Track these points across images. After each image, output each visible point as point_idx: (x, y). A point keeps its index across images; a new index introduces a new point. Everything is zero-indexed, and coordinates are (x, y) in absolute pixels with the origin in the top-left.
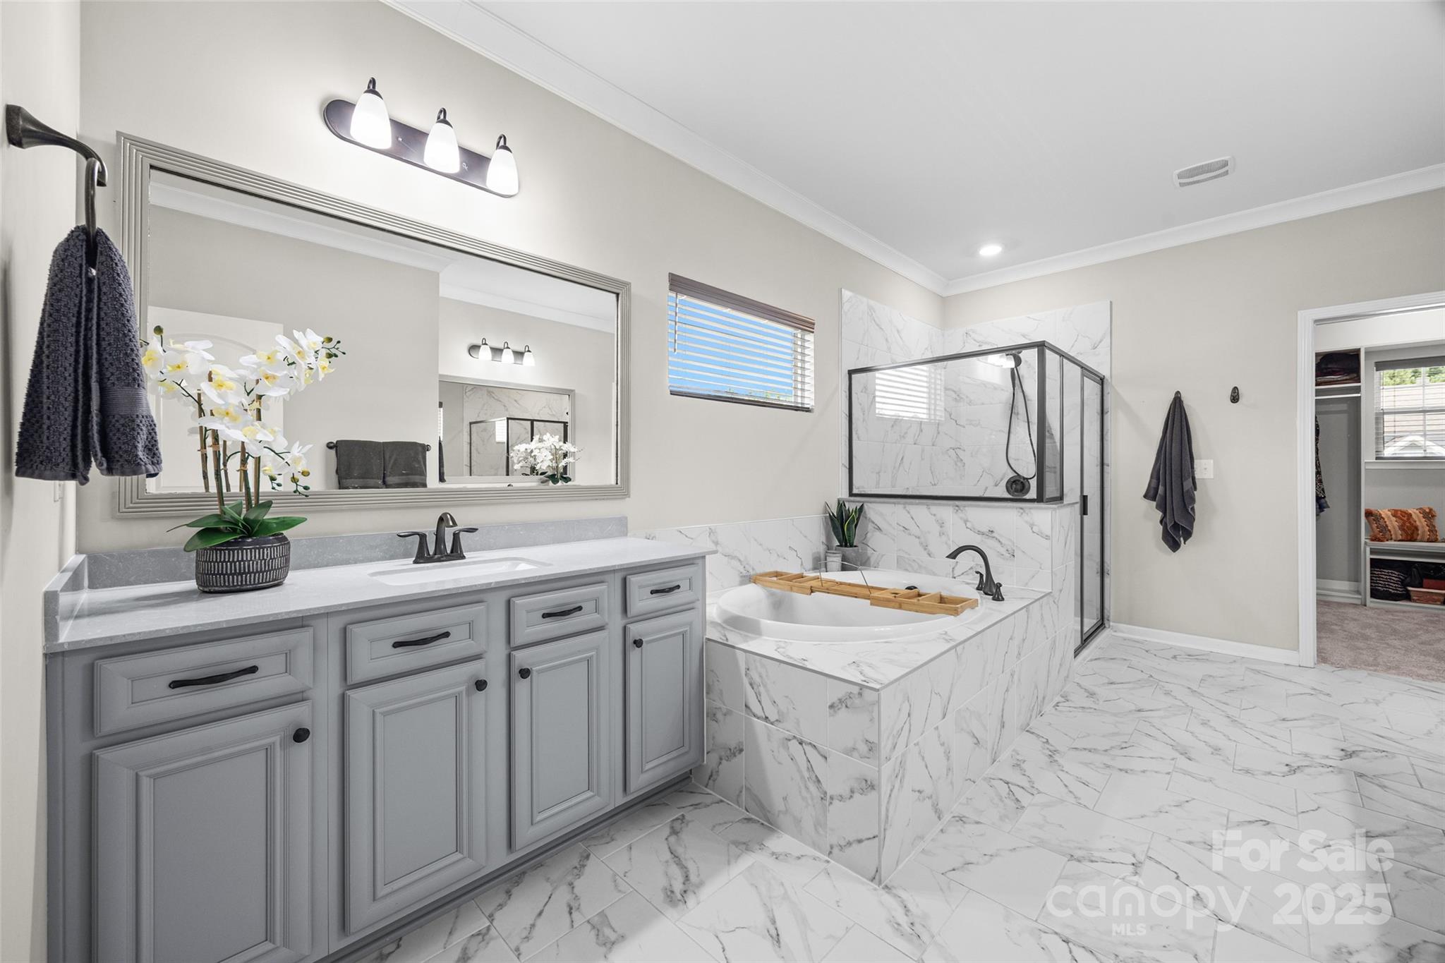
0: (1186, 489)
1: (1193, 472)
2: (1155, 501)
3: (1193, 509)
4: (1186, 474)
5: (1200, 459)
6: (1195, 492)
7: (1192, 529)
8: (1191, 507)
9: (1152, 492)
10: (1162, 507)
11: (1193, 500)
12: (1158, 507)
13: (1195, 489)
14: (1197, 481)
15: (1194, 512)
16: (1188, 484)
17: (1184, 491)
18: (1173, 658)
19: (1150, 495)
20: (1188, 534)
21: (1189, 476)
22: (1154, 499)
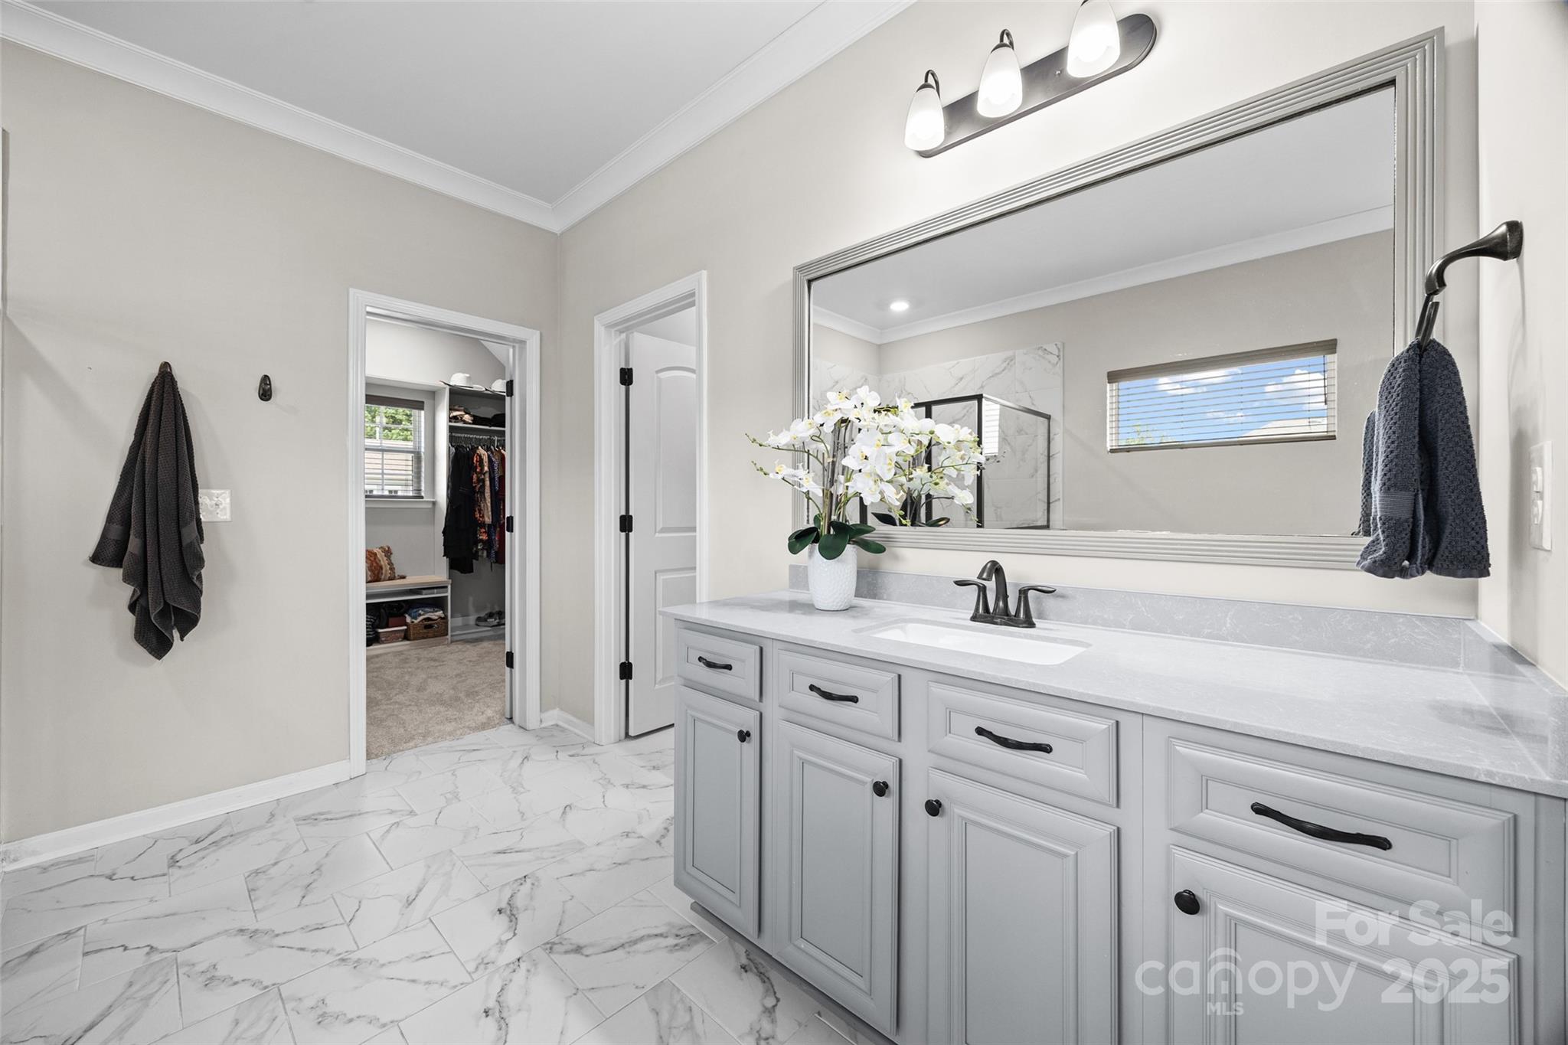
0: (186, 541)
1: (198, 513)
2: (121, 567)
3: (199, 577)
4: (188, 514)
5: (208, 487)
6: (201, 545)
7: (199, 612)
8: (197, 573)
9: (111, 550)
10: (138, 577)
11: (200, 561)
12: (127, 579)
13: (202, 539)
14: (203, 525)
15: (201, 582)
16: (189, 533)
17: (184, 544)
18: (170, 866)
19: (107, 554)
20: (188, 621)
21: (191, 516)
22: (116, 562)
